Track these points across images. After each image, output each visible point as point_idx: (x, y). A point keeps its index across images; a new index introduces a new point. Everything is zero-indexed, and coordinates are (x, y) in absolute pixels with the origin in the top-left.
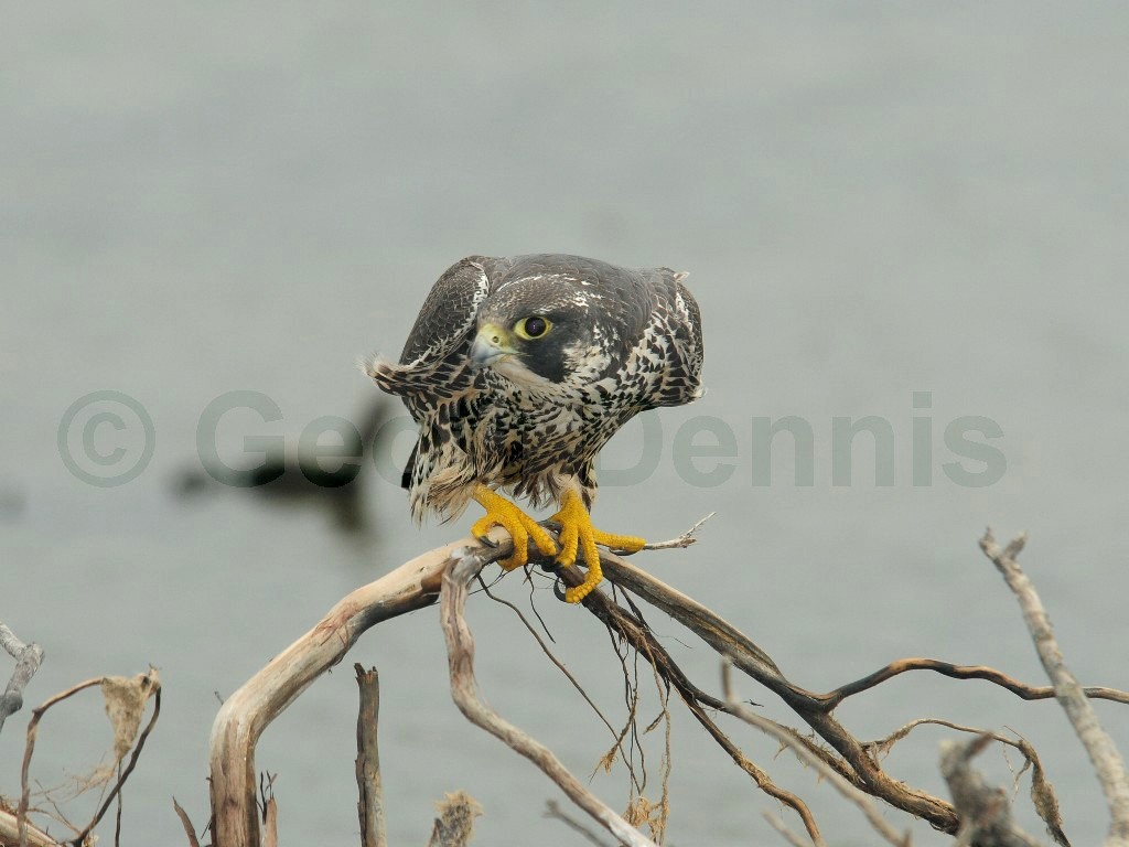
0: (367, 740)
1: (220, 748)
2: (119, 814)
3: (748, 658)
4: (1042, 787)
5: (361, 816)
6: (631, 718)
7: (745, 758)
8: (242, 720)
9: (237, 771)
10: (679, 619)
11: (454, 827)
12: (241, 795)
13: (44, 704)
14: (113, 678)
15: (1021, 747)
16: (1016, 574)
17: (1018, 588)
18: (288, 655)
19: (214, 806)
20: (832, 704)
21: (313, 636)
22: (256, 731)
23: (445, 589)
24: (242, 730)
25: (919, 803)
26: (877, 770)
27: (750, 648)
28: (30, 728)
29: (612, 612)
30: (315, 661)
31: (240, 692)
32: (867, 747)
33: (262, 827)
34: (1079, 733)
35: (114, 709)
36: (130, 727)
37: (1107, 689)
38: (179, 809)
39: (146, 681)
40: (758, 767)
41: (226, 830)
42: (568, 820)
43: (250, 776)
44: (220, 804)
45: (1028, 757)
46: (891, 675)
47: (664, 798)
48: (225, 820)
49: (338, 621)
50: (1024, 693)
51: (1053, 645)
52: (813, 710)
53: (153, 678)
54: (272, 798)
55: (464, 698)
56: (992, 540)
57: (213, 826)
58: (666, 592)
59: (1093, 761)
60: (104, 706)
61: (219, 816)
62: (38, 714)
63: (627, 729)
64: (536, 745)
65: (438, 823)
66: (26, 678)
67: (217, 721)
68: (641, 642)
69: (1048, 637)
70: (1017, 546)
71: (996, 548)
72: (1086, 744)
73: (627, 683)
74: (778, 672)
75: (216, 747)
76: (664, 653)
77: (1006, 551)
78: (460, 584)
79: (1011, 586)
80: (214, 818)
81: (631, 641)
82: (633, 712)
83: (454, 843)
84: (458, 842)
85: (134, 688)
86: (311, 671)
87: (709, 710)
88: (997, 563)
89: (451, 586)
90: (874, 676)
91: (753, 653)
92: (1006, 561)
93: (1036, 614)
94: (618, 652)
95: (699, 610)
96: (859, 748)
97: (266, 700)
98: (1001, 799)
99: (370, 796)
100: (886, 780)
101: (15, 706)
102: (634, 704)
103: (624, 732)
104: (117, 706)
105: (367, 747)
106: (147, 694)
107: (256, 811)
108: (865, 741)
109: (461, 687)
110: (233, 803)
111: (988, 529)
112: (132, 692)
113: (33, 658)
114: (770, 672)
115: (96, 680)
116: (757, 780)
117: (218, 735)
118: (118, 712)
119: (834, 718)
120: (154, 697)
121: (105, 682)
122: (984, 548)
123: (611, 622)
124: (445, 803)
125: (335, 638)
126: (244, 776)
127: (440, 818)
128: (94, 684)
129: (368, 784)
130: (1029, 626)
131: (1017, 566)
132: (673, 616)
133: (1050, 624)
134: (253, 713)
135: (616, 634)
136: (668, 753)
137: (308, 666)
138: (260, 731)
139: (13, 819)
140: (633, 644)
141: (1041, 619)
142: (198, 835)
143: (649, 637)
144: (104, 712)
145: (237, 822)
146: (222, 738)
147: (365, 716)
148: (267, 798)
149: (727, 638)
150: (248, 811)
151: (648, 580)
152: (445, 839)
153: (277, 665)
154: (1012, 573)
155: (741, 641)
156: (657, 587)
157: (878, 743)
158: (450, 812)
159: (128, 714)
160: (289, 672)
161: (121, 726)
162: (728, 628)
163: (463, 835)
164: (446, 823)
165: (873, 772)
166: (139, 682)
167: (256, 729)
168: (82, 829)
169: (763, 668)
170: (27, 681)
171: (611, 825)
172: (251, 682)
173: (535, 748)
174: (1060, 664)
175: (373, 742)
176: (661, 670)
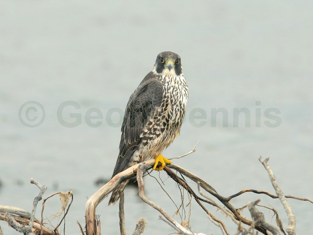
0: (121, 208)
1: (88, 209)
2: (65, 224)
3: (209, 189)
4: (278, 219)
5: (120, 225)
6: (182, 203)
7: (209, 212)
8: (92, 203)
9: (91, 214)
10: (193, 180)
11: (141, 226)
12: (92, 220)
13: (46, 198)
14: (62, 192)
15: (273, 210)
16: (267, 166)
17: (267, 169)
18: (103, 188)
19: (86, 222)
20: (229, 200)
21: (109, 184)
22: (96, 206)
23: (138, 172)
24: (92, 205)
25: (249, 222)
26: (240, 215)
27: (210, 187)
28: (43, 204)
29: (178, 179)
30: (109, 189)
31: (92, 197)
32: (237, 210)
33: (97, 227)
34: (282, 202)
35: (62, 199)
36: (66, 203)
37: (292, 196)
38: (78, 223)
39: (69, 193)
40: (212, 214)
41: (89, 228)
42: (164, 220)
43: (94, 215)
44: (88, 222)
45: (275, 212)
46: (242, 193)
47: (189, 221)
48: (89, 225)
49: (114, 180)
50: (273, 197)
51: (275, 182)
52: (224, 201)
53: (71, 192)
54: (99, 220)
55: (142, 196)
56: (262, 158)
57: (86, 227)
58: (190, 174)
59: (285, 208)
60: (60, 198)
61: (87, 225)
62: (45, 201)
63: (181, 205)
64: (159, 207)
65: (137, 225)
66: (43, 193)
67: (87, 203)
68: (184, 186)
69: (274, 180)
70: (267, 160)
71: (262, 160)
72: (283, 204)
73: (181, 195)
74: (217, 193)
75: (87, 209)
76: (190, 188)
77: (265, 161)
78: (141, 170)
79: (266, 169)
80: (86, 225)
81: (182, 185)
82: (183, 201)
83: (141, 230)
84: (142, 229)
85: (67, 195)
86: (108, 192)
87: (201, 201)
88: (263, 163)
89: (139, 171)
90: (239, 193)
91: (211, 188)
92: (265, 163)
93: (272, 175)
94: (179, 188)
95: (198, 178)
96: (235, 210)
97: (98, 198)
98: (262, 215)
99: (122, 220)
100: (242, 217)
101: (40, 199)
102: (183, 200)
103: (181, 206)
104: (63, 198)
105: (121, 209)
106: (69, 196)
107: (96, 223)
108: (237, 208)
109: (141, 194)
110: (91, 222)
111: (261, 156)
112: (66, 195)
113: (44, 189)
114: (215, 193)
115: (58, 193)
116: (212, 217)
117: (87, 207)
118: (63, 200)
119: (230, 203)
120: (72, 196)
121: (60, 193)
122: (260, 160)
123: (177, 181)
124: (139, 221)
125: (114, 184)
126: (93, 216)
127: (137, 224)
128: (57, 193)
129: (122, 218)
130: (270, 178)
131: (267, 164)
132: (192, 180)
133: (274, 177)
134: (95, 201)
135: (179, 184)
136: (190, 211)
137: (108, 191)
138: (97, 206)
139: (40, 225)
140: (183, 186)
141: (273, 176)
142: (83, 229)
143: (186, 184)
144: (60, 200)
145: (92, 226)
146: (88, 207)
147: (121, 202)
148: (98, 220)
149: (204, 185)
150: (94, 223)
151: (186, 171)
152: (139, 229)
153: (100, 191)
154: (266, 166)
155: (208, 185)
156: (188, 173)
157: (240, 209)
158: (140, 223)
159: (65, 200)
160: (103, 192)
161: (63, 203)
162: (205, 182)
163: (143, 228)
164: (139, 225)
165: (239, 215)
166: (68, 193)
167: (96, 205)
168: (56, 227)
169: (213, 192)
170: (43, 194)
171: (176, 225)
172: (95, 194)
173: (159, 208)
174: (277, 186)
175: (123, 208)
176: (189, 191)
